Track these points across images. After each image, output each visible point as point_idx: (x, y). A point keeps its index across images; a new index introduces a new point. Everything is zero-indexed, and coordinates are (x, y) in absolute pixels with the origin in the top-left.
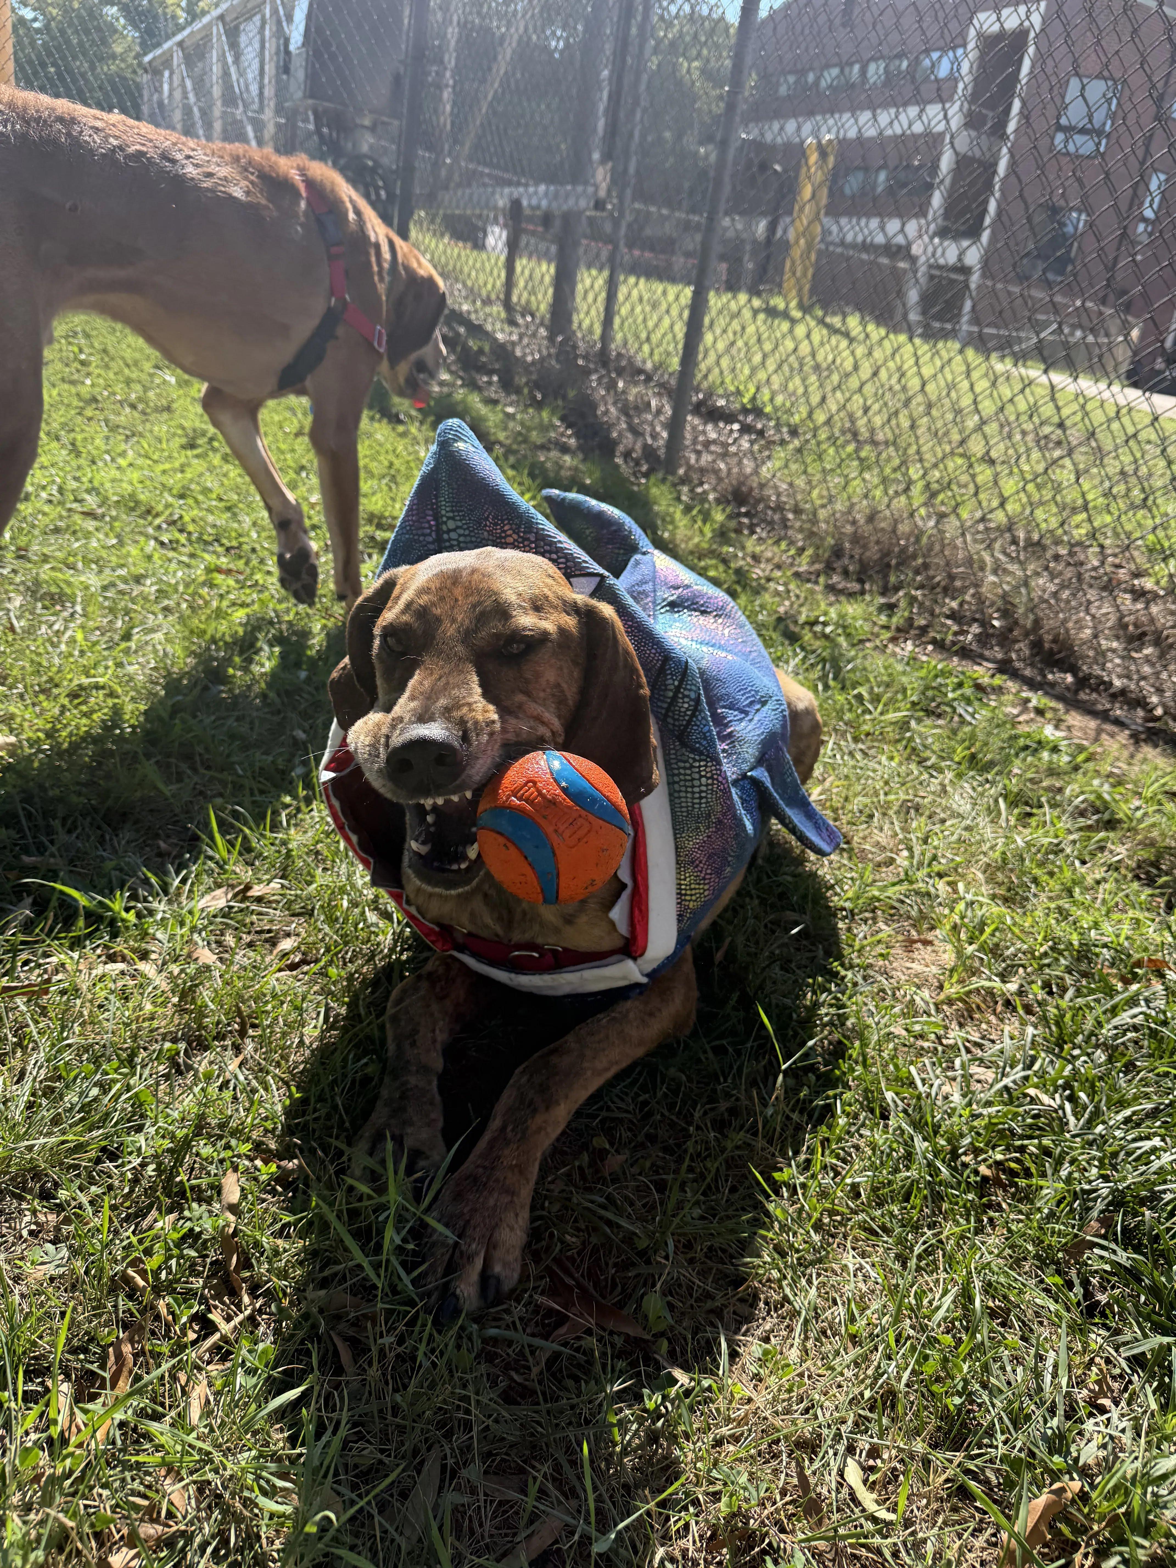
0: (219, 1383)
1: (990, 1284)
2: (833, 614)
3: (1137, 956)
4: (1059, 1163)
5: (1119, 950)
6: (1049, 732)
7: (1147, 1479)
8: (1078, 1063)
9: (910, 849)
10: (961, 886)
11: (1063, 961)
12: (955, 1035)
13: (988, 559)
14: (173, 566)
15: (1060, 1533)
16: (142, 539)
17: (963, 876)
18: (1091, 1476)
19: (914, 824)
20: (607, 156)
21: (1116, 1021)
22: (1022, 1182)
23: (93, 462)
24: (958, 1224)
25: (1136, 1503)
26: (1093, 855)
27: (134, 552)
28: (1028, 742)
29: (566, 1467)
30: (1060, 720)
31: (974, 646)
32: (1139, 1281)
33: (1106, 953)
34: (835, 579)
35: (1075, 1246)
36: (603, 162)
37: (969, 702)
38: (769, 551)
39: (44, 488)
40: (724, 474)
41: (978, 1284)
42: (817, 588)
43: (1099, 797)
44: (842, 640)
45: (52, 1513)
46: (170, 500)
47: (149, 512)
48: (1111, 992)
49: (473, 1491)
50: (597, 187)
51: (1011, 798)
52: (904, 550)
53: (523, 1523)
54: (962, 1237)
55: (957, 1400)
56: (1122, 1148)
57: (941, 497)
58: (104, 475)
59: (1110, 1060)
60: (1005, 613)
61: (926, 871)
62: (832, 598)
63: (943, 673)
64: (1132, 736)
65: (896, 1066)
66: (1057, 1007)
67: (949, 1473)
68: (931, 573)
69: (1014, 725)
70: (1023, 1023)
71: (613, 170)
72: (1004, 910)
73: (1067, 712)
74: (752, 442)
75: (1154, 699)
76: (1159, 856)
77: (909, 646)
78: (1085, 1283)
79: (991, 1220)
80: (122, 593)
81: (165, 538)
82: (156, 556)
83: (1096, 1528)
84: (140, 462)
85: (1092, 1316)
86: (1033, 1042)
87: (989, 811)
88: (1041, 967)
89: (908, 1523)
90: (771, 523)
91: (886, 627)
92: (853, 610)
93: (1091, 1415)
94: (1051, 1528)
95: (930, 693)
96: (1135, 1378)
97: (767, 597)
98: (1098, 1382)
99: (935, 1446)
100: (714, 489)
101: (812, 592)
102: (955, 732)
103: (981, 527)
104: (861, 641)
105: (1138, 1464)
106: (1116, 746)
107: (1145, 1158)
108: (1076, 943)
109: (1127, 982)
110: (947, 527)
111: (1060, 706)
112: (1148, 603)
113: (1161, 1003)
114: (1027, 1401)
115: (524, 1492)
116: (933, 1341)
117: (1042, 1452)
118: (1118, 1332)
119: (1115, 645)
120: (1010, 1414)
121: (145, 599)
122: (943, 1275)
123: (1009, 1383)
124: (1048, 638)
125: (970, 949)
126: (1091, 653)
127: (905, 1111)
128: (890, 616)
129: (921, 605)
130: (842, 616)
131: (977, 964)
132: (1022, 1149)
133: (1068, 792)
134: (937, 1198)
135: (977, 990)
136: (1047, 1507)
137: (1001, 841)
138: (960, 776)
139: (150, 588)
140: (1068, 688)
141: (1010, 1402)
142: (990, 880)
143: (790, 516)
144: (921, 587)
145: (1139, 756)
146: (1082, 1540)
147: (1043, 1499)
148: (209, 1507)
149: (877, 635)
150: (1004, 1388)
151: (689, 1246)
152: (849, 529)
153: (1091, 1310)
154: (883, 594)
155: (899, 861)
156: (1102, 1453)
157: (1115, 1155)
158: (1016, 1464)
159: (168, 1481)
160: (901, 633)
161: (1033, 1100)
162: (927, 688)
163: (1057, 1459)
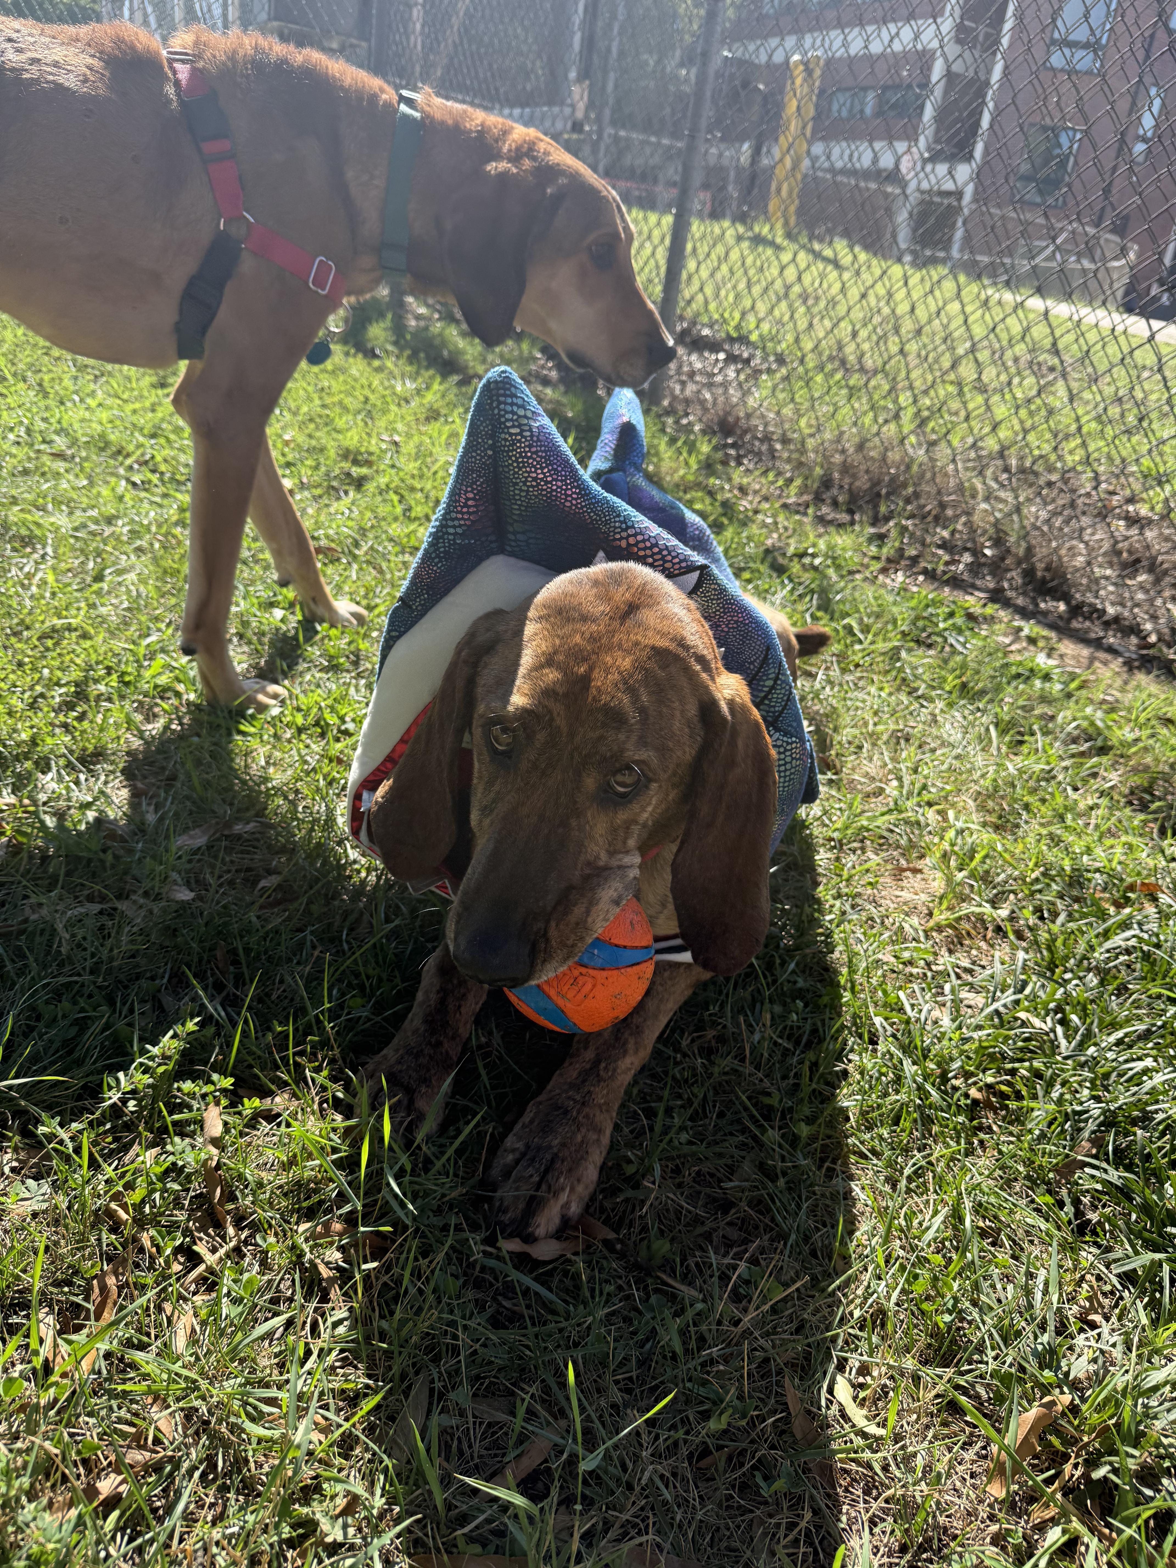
0: (203, 1313)
1: (980, 1205)
2: (822, 545)
3: (1129, 880)
4: (1050, 1085)
5: (1111, 875)
6: (1042, 660)
7: (1138, 1391)
8: (1070, 987)
9: (900, 779)
10: (951, 814)
11: (1054, 886)
12: (945, 961)
13: (979, 486)
14: (146, 505)
15: (1051, 1445)
16: (113, 480)
17: (953, 805)
18: (1082, 1390)
19: (904, 754)
20: (585, 74)
21: (1108, 945)
22: (1013, 1105)
23: (62, 403)
24: (948, 1146)
25: (1127, 1415)
26: (1085, 781)
27: (106, 492)
28: (1020, 670)
29: (555, 1388)
30: (1052, 649)
31: (966, 576)
32: (1130, 1199)
33: (1099, 878)
34: (825, 510)
35: (1066, 1166)
36: (579, 80)
37: (960, 631)
38: (755, 482)
39: (11, 429)
40: (709, 406)
41: (968, 1204)
42: (805, 519)
43: (1092, 724)
44: (831, 572)
45: (38, 1441)
46: (141, 439)
47: (119, 452)
48: (1103, 916)
49: (462, 1413)
50: (573, 106)
51: (1002, 726)
52: (893, 479)
53: (511, 1443)
54: (953, 1159)
55: (947, 1318)
56: (1114, 1069)
57: (932, 424)
58: (73, 416)
59: (1102, 983)
60: (998, 542)
61: (915, 800)
62: (822, 530)
63: (934, 603)
64: (1125, 663)
65: (885, 992)
66: (1049, 932)
67: (940, 1389)
68: (922, 501)
69: (1006, 654)
70: (1014, 948)
71: (591, 86)
72: (994, 836)
73: (1060, 640)
74: (738, 372)
75: (1148, 626)
76: (1153, 781)
77: (900, 577)
78: (1076, 1202)
79: (981, 1142)
80: (93, 534)
81: (137, 479)
82: (127, 498)
83: (1086, 1439)
84: (109, 402)
85: (1083, 1234)
86: (1024, 965)
87: (980, 739)
88: (1032, 893)
89: (897, 1438)
90: (759, 454)
91: (876, 558)
92: (843, 541)
93: (1081, 1330)
94: (1041, 1439)
95: (920, 624)
96: (1126, 1294)
97: (754, 529)
98: (1089, 1299)
99: (925, 1363)
100: (700, 420)
101: (800, 523)
102: (946, 661)
103: (973, 455)
104: (851, 573)
105: (1129, 1377)
106: (1109, 674)
107: (1136, 1080)
108: (1068, 869)
109: (1119, 906)
110: (938, 455)
111: (1053, 635)
112: (1142, 528)
113: (1154, 927)
114: (1017, 1317)
115: (513, 1414)
116: (922, 1261)
117: (1032, 1366)
118: (1109, 1249)
119: (1108, 572)
120: (1000, 1330)
121: (118, 539)
122: (933, 1197)
123: (999, 1301)
124: (1040, 566)
125: (960, 876)
126: (1084, 581)
127: (894, 1036)
128: (880, 547)
129: (912, 535)
130: (831, 547)
131: (967, 891)
132: (1013, 1072)
133: (1060, 719)
134: (927, 1121)
135: (967, 917)
136: (1038, 1420)
137: (991, 769)
138: (951, 705)
139: (122, 528)
140: (1060, 617)
141: (1001, 1319)
142: (981, 808)
143: (778, 446)
144: (911, 516)
145: (1134, 683)
146: (1072, 1452)
147: (1034, 1412)
148: (197, 1433)
149: (867, 567)
150: (995, 1305)
151: (677, 1171)
152: (838, 458)
153: (1082, 1228)
154: (873, 525)
155: (888, 790)
156: (1092, 1368)
157: (1106, 1076)
158: (1006, 1380)
159: (155, 1409)
160: (891, 565)
161: (1024, 1024)
162: (918, 618)
163: (1047, 1373)
